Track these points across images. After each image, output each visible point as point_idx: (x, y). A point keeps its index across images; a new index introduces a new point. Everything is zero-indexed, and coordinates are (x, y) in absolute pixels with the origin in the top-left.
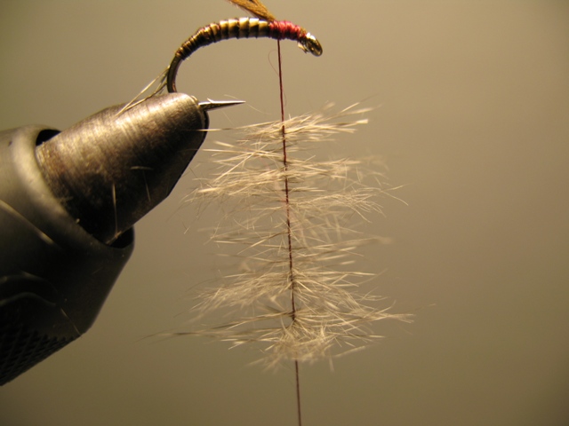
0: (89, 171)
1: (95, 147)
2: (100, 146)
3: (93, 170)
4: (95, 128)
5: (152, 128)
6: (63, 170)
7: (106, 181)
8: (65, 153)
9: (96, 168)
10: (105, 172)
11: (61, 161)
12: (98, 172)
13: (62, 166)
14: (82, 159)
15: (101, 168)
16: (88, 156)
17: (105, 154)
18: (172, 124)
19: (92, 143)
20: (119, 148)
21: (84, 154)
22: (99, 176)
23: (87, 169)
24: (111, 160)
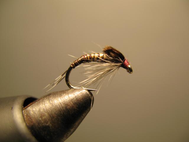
0: (44, 124)
1: (46, 114)
2: (48, 113)
3: (45, 124)
4: (46, 104)
5: (71, 105)
6: (32, 124)
7: (51, 128)
8: (33, 116)
9: (47, 123)
10: (51, 125)
11: (31, 120)
12: (47, 125)
13: (32, 122)
14: (40, 119)
15: (49, 123)
16: (43, 118)
17: (51, 117)
18: (80, 103)
19: (45, 111)
20: (57, 114)
21: (41, 117)
22: (48, 126)
23: (43, 124)
24: (53, 120)
